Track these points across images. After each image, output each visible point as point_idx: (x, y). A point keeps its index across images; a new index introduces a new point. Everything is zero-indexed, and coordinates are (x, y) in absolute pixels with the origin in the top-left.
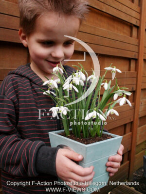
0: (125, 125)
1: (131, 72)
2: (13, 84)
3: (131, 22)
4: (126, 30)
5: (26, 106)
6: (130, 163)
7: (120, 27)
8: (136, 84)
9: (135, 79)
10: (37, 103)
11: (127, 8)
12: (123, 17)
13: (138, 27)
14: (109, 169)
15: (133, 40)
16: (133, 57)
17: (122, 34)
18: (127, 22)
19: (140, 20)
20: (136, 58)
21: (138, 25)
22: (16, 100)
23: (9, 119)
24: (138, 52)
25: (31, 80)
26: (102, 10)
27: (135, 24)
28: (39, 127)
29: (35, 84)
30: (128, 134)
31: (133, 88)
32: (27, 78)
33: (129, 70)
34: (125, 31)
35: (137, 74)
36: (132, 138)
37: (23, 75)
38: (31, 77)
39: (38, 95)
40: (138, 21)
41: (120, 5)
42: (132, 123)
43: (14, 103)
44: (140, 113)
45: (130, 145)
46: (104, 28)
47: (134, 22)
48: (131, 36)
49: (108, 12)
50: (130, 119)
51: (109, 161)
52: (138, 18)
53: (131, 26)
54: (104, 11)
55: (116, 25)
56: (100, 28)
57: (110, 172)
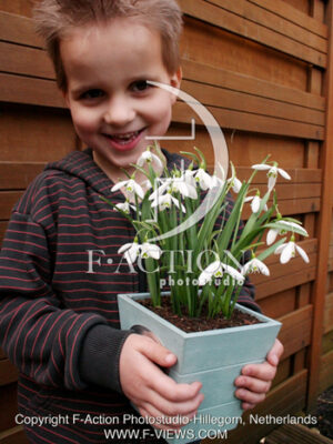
0: (297, 289)
1: (309, 169)
2: (48, 191)
3: (307, 59)
4: (297, 76)
5: (72, 239)
6: (309, 373)
7: (282, 69)
8: (321, 197)
9: (319, 185)
10: (96, 233)
11: (299, 28)
12: (288, 47)
13: (323, 71)
14: (242, 392)
15: (313, 99)
16: (314, 137)
17: (287, 86)
18: (298, 59)
19: (327, 54)
20: (321, 138)
21: (323, 65)
22: (53, 225)
23: (35, 267)
24: (325, 127)
25: (87, 184)
26: (241, 33)
27: (316, 63)
28: (99, 287)
29: (97, 192)
30: (305, 308)
31: (313, 206)
32: (81, 178)
33: (305, 165)
34: (293, 79)
35: (323, 174)
36: (313, 318)
37: (72, 171)
38: (88, 178)
39: (101, 215)
40: (323, 56)
41: (282, 22)
42: (312, 283)
43: (46, 232)
44: (330, 262)
45: (308, 334)
46: (245, 74)
47: (313, 58)
48: (308, 89)
49: (254, 38)
50: (309, 276)
51: (241, 374)
52: (324, 50)
53: (307, 68)
54: (246, 35)
55: (273, 66)
56: (237, 74)
57: (242, 401)
